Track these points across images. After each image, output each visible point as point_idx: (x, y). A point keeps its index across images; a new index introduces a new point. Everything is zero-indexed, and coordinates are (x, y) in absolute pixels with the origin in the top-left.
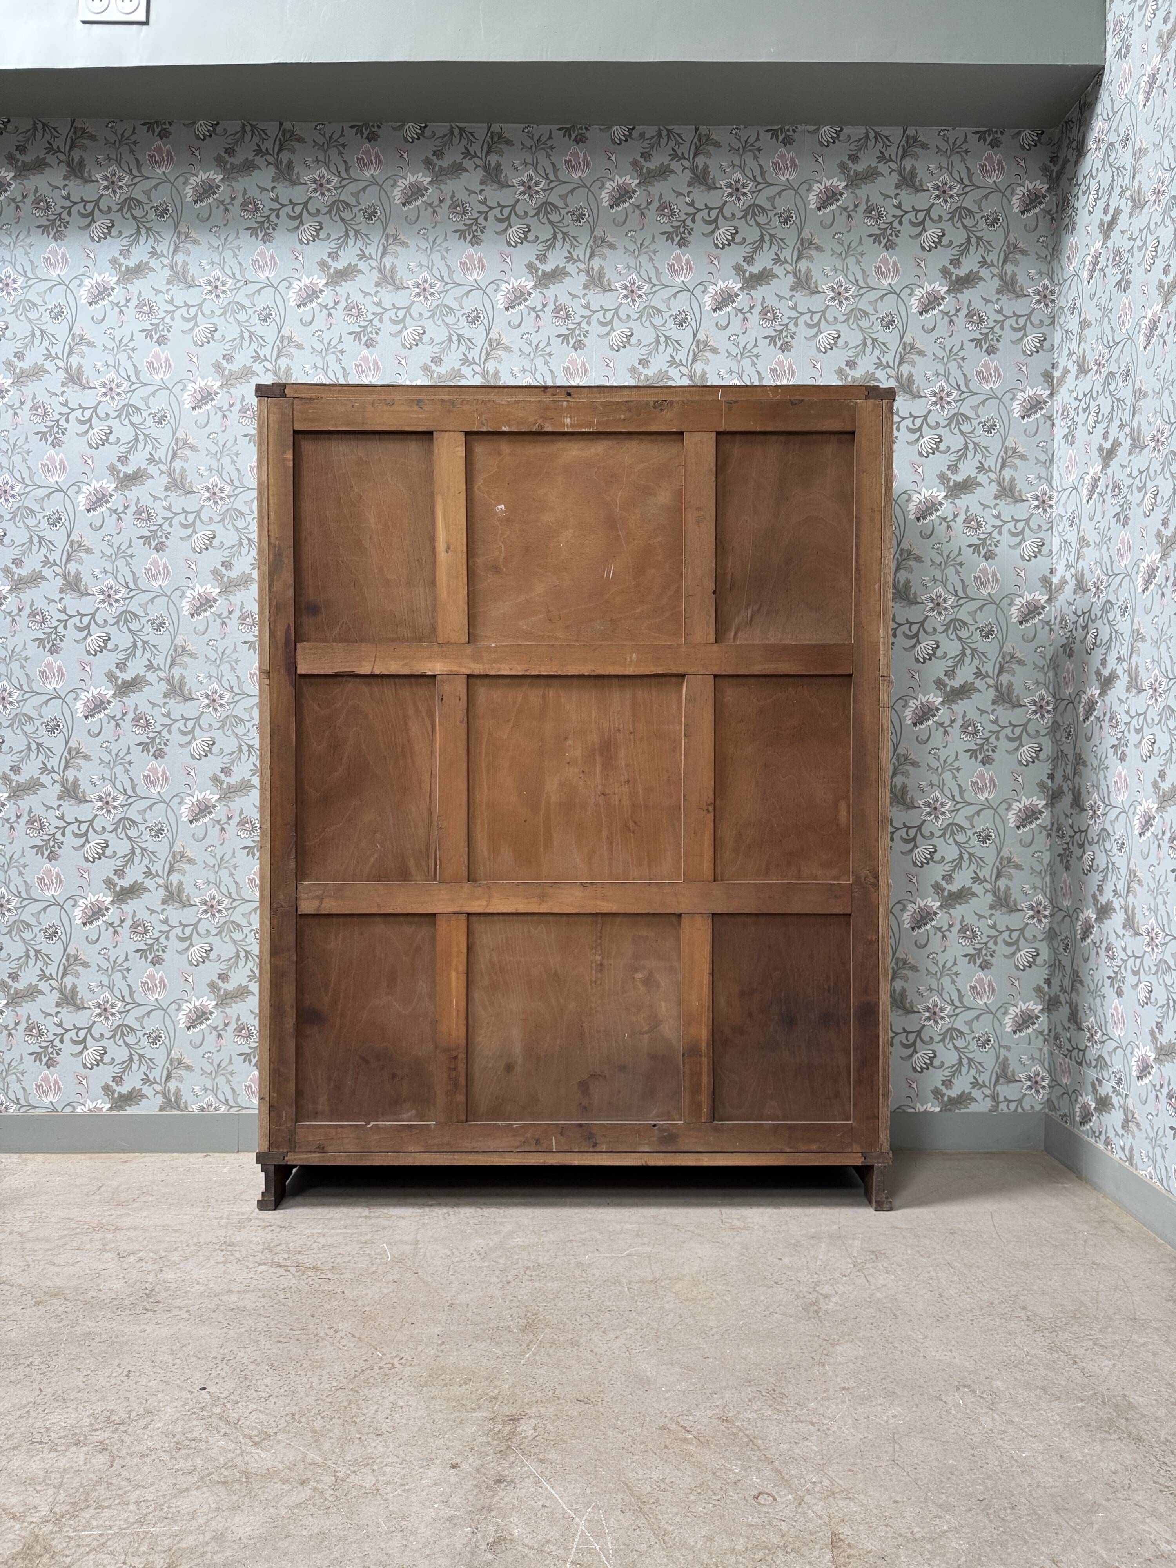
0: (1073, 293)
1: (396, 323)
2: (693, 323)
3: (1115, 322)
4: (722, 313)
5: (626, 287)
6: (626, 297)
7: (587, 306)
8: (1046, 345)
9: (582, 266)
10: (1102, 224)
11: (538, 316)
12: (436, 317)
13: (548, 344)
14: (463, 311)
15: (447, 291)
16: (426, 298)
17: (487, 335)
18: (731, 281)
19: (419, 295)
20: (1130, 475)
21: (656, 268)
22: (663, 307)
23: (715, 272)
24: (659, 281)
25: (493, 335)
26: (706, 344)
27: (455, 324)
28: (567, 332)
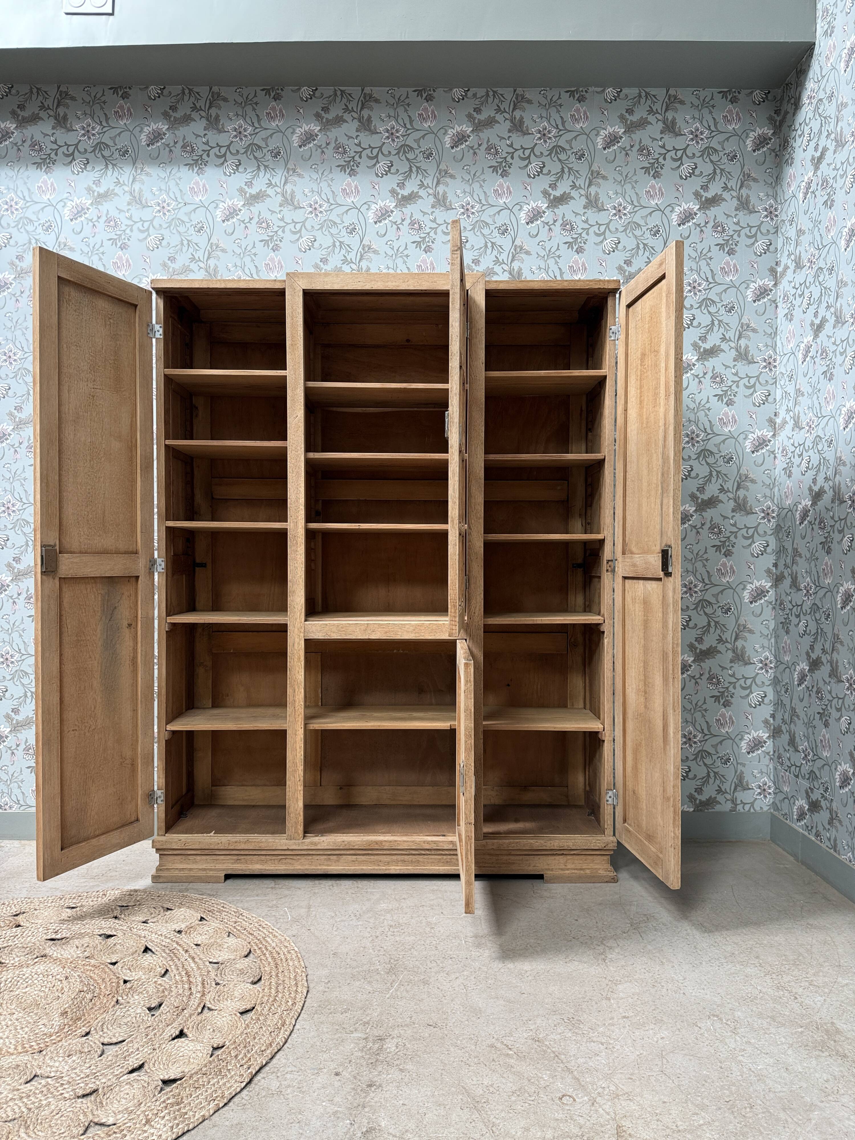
0: (792, 210)
1: (294, 233)
2: (512, 233)
3: (823, 231)
4: (533, 225)
5: (463, 207)
6: (463, 213)
7: (434, 221)
8: (772, 248)
9: (431, 191)
10: (813, 159)
11: (398, 228)
12: (324, 229)
13: (406, 248)
14: (344, 225)
15: (332, 210)
16: (317, 215)
17: (361, 242)
18: (540, 202)
19: (311, 212)
20: (834, 343)
21: (485, 192)
22: (490, 221)
23: (528, 195)
24: (487, 202)
25: (366, 242)
26: (521, 248)
27: (338, 234)
28: (420, 240)
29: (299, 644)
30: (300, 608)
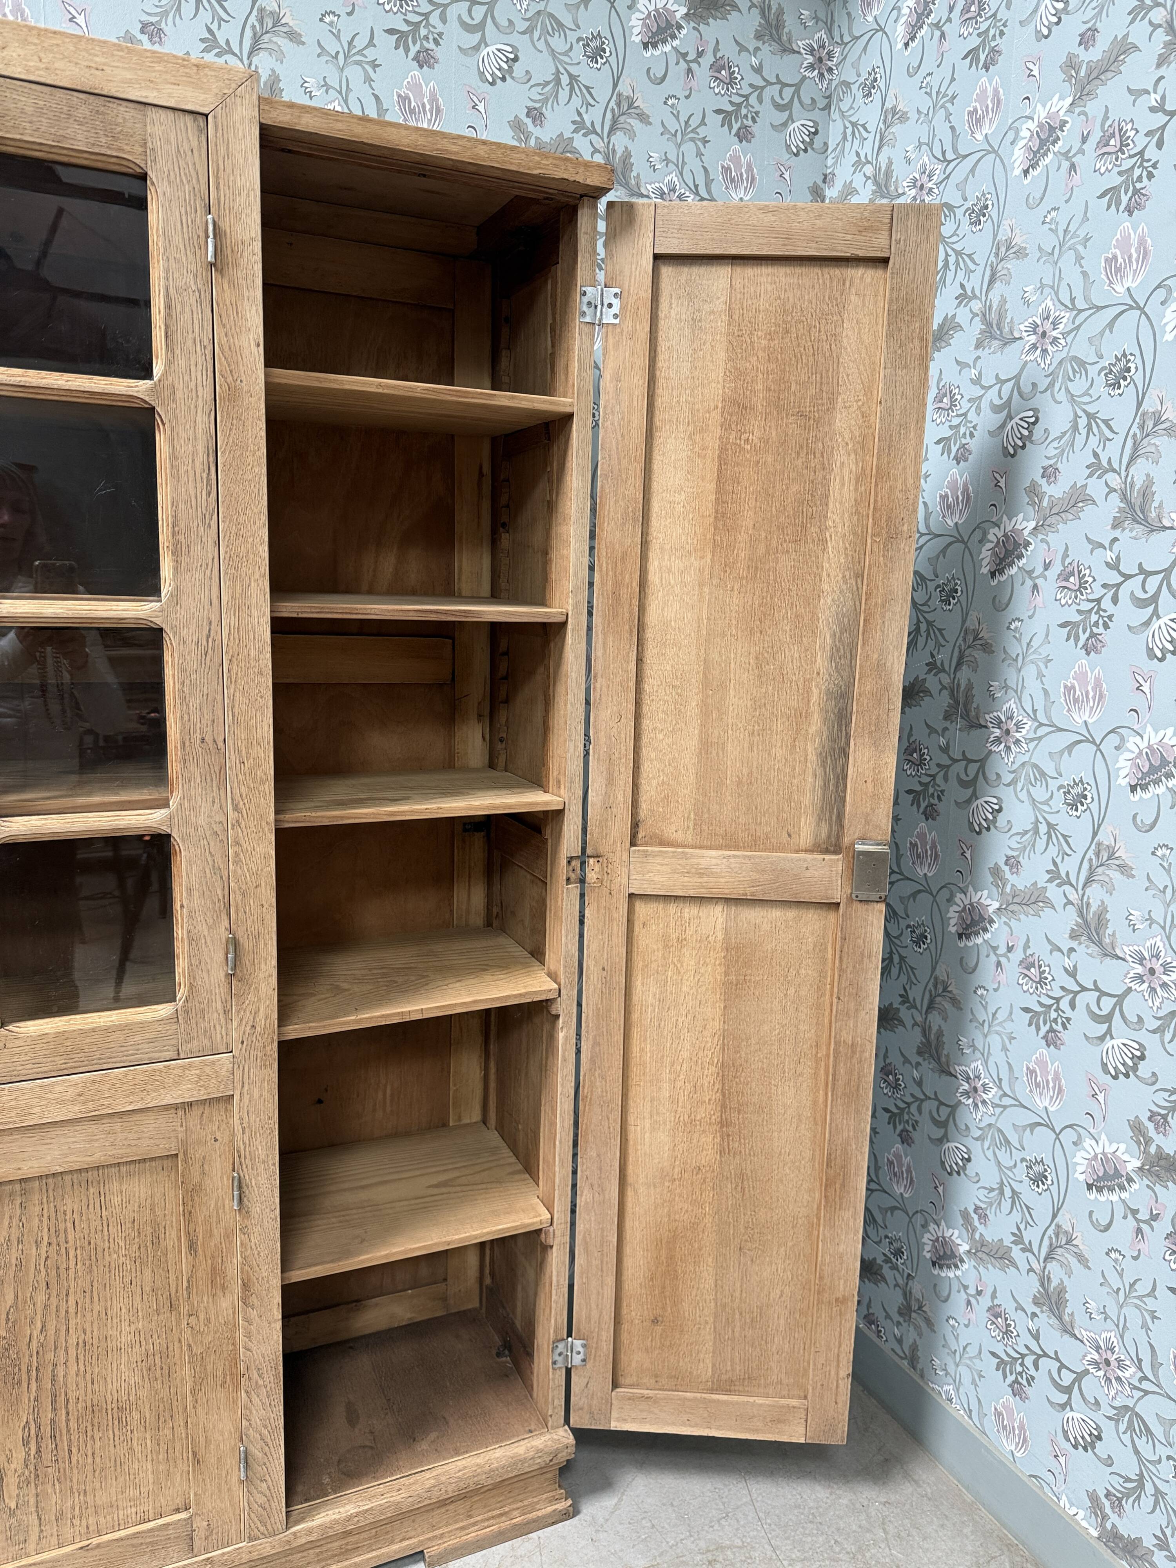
0: (872, 60)
8: (818, 142)
20: (977, 381)
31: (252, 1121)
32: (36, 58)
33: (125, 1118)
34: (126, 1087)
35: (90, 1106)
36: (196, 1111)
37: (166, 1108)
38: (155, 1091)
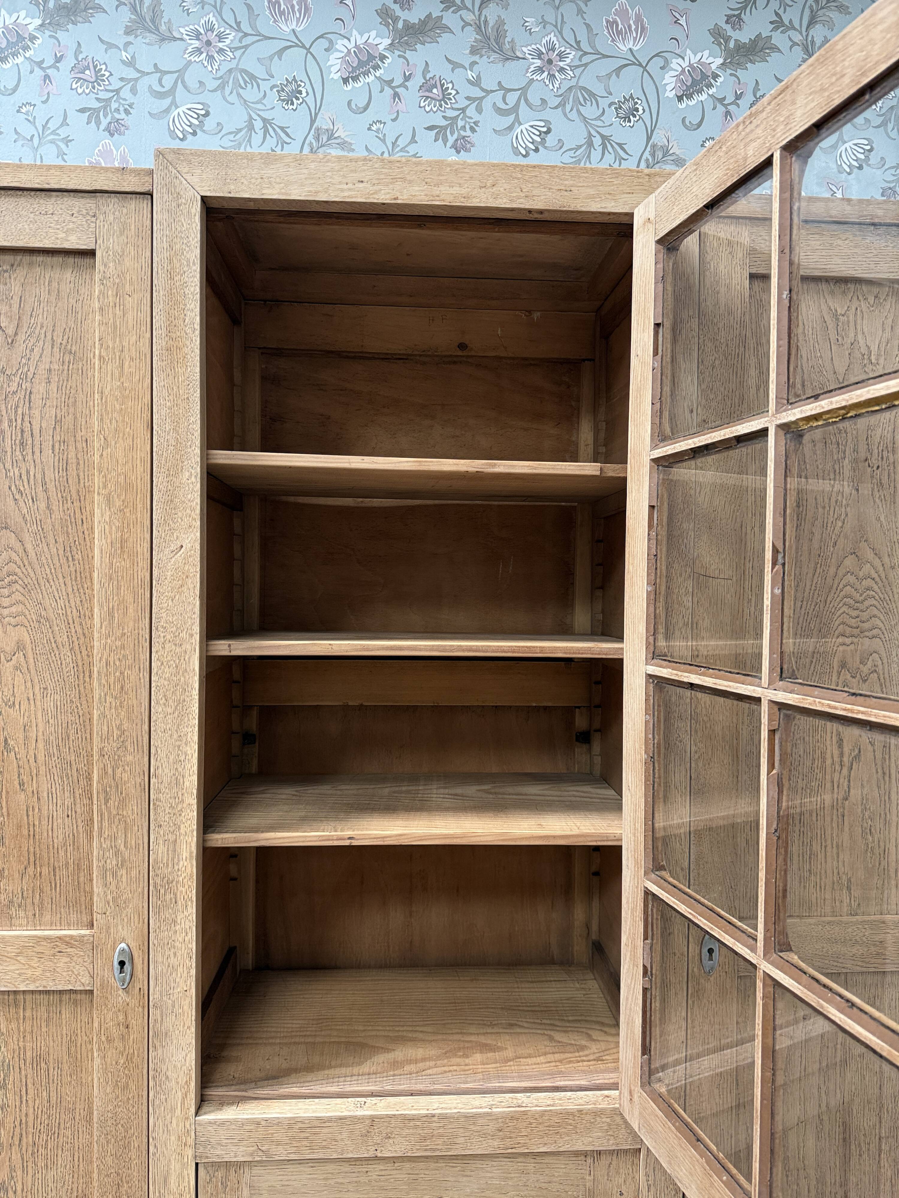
1: (160, 95)
2: (646, 117)
4: (692, 103)
5: (540, 55)
6: (540, 70)
7: (476, 82)
9: (469, 17)
11: (396, 95)
12: (227, 90)
13: (413, 141)
14: (273, 82)
15: (246, 47)
16: (211, 58)
18: (706, 53)
19: (199, 51)
21: (588, 26)
22: (598, 89)
23: (681, 37)
24: (593, 47)
25: (323, 122)
26: (666, 152)
27: (259, 102)
28: (444, 123)
29: (181, 1176)
30: (183, 1079)
31: (657, 1179)
32: (518, 190)
33: (538, 1159)
34: (541, 1127)
35: (508, 1143)
36: (604, 1161)
37: (577, 1154)
38: (568, 1135)
